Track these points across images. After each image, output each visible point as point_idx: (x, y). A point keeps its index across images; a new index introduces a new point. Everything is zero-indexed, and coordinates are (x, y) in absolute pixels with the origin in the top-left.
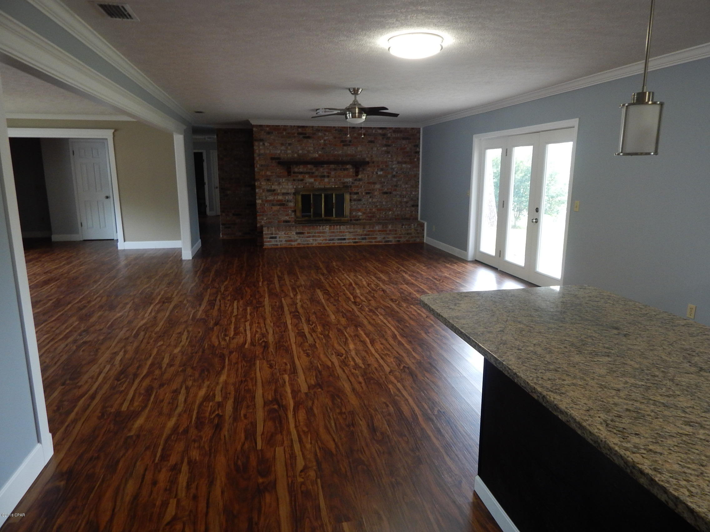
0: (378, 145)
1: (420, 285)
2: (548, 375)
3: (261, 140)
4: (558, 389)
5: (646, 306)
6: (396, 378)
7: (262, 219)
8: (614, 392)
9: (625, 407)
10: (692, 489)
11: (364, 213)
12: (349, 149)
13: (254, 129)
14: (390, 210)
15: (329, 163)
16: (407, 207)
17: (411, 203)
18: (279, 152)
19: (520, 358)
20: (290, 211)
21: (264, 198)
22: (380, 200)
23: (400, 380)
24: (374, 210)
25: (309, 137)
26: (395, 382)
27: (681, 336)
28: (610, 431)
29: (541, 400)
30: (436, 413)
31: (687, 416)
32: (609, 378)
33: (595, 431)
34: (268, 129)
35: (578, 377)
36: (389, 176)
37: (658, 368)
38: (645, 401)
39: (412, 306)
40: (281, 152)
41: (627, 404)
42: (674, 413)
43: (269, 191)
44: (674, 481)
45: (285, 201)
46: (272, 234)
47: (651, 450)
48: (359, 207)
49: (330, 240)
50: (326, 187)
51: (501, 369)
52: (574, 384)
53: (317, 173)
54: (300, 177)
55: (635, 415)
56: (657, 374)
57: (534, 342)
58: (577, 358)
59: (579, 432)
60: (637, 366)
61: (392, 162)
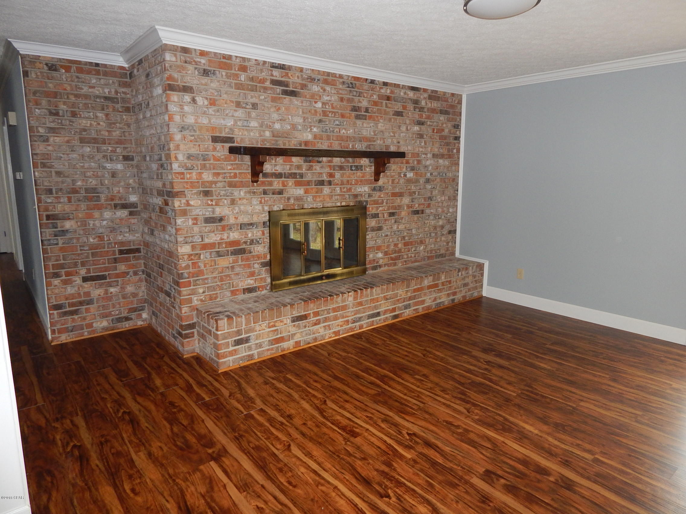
0: (408, 122)
3: (187, 89)
7: (194, 293)
11: (386, 253)
12: (365, 125)
13: (168, 57)
14: (422, 242)
15: (330, 153)
16: (443, 235)
17: (448, 227)
18: (230, 123)
20: (256, 266)
21: (197, 239)
22: (408, 226)
24: (400, 246)
25: (293, 94)
34: (203, 61)
36: (422, 180)
40: (235, 122)
43: (209, 220)
45: (245, 243)
46: (239, 332)
48: (379, 242)
49: (354, 322)
50: (327, 205)
53: (309, 177)
54: (277, 184)
61: (426, 154)
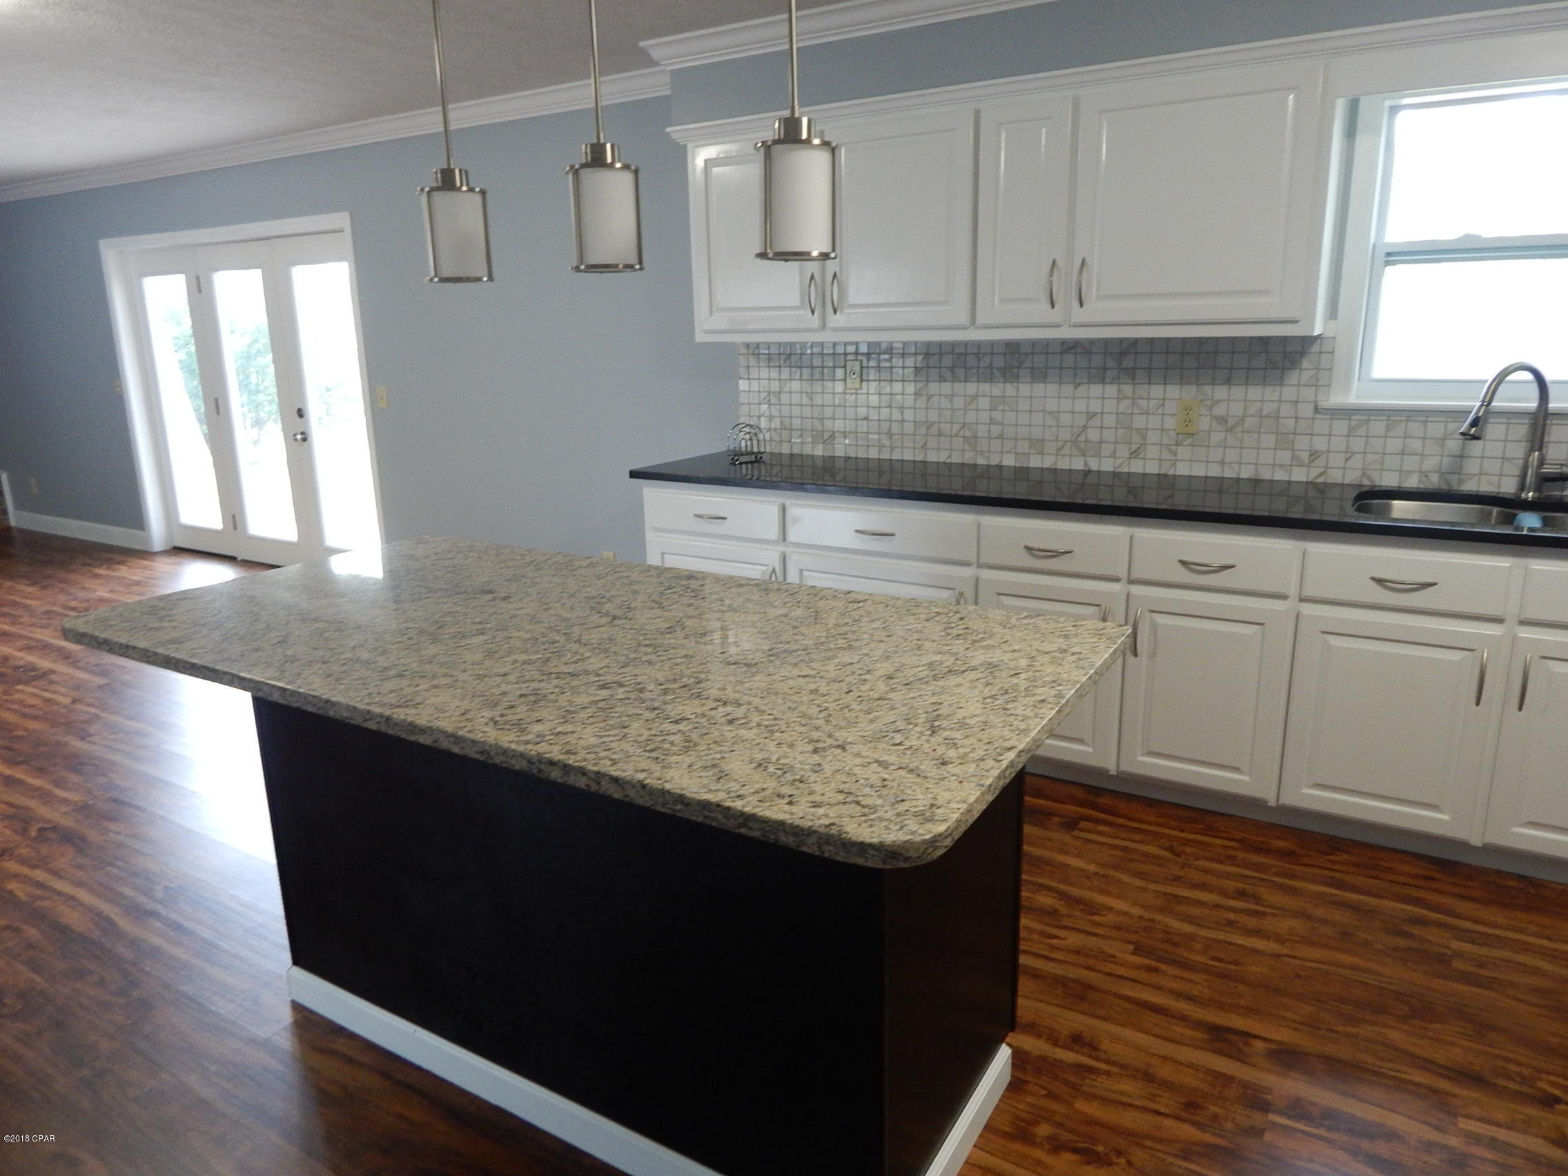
1: (32, 632)
2: (389, 685)
4: (410, 700)
5: (530, 551)
6: (24, 861)
8: (499, 679)
9: (518, 693)
10: (614, 756)
19: (330, 675)
23: (42, 863)
26: (25, 870)
27: (584, 581)
28: (501, 729)
29: (384, 728)
30: (161, 896)
31: (601, 678)
32: (488, 663)
33: (479, 736)
35: (440, 675)
37: (557, 631)
38: (545, 677)
39: (20, 687)
41: (520, 689)
42: (585, 680)
44: (593, 756)
47: (559, 733)
51: (298, 705)
52: (435, 687)
55: (533, 698)
56: (557, 638)
57: (352, 644)
58: (433, 650)
59: (456, 750)
60: (529, 636)
